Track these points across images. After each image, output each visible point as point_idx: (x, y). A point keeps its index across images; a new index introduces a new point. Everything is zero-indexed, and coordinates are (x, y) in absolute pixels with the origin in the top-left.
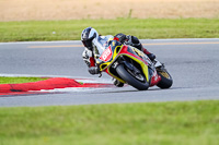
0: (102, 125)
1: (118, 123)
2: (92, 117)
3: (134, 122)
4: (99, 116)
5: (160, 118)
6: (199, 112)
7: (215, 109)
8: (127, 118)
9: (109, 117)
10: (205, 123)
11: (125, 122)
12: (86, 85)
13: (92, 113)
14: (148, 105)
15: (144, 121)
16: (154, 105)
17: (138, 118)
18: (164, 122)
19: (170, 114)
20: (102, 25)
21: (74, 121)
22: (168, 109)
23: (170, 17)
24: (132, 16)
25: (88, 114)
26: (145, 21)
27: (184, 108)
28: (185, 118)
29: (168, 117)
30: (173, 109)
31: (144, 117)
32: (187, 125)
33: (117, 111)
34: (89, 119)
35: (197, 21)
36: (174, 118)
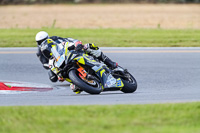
0: (29, 125)
1: (43, 124)
2: (20, 117)
3: (58, 123)
4: (26, 117)
5: (82, 120)
6: (118, 115)
7: (133, 112)
8: (51, 119)
9: (36, 118)
10: (124, 126)
11: (50, 123)
12: (14, 88)
13: (20, 113)
14: (71, 108)
15: (67, 122)
16: (76, 108)
17: (61, 119)
18: (85, 123)
19: (91, 116)
20: (28, 34)
21: (4, 120)
22: (89, 112)
23: (90, 27)
24: (56, 26)
25: (16, 114)
26: (67, 30)
27: (104, 111)
28: (104, 120)
29: (89, 119)
30: (94, 112)
31: (67, 118)
32: (106, 127)
33: (42, 113)
34: (18, 119)
35: (116, 32)
36: (94, 120)
